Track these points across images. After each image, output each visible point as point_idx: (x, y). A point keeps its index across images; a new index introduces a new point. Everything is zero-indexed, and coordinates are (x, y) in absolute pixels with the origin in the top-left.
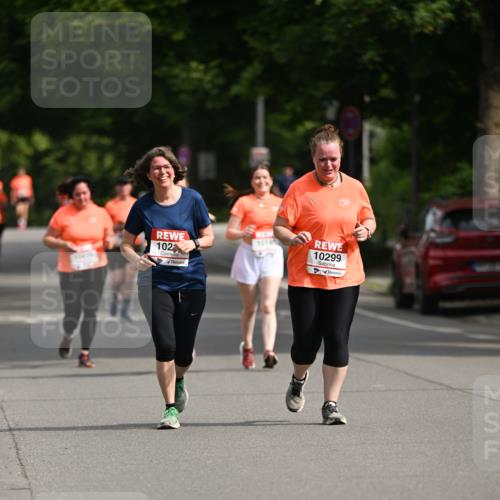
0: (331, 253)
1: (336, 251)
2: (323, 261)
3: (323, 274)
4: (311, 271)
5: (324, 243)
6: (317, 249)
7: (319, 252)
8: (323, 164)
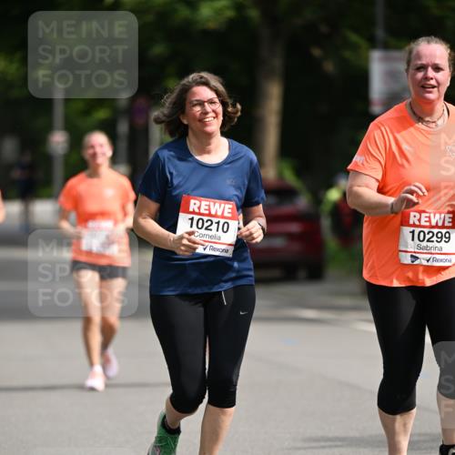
0: (435, 231)
1: (443, 227)
2: (425, 244)
3: (425, 263)
4: (406, 259)
5: (423, 215)
6: (414, 225)
7: (417, 230)
8: (420, 75)
